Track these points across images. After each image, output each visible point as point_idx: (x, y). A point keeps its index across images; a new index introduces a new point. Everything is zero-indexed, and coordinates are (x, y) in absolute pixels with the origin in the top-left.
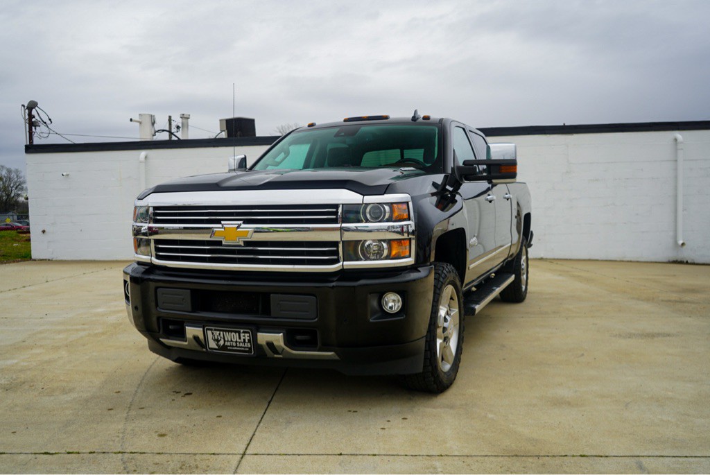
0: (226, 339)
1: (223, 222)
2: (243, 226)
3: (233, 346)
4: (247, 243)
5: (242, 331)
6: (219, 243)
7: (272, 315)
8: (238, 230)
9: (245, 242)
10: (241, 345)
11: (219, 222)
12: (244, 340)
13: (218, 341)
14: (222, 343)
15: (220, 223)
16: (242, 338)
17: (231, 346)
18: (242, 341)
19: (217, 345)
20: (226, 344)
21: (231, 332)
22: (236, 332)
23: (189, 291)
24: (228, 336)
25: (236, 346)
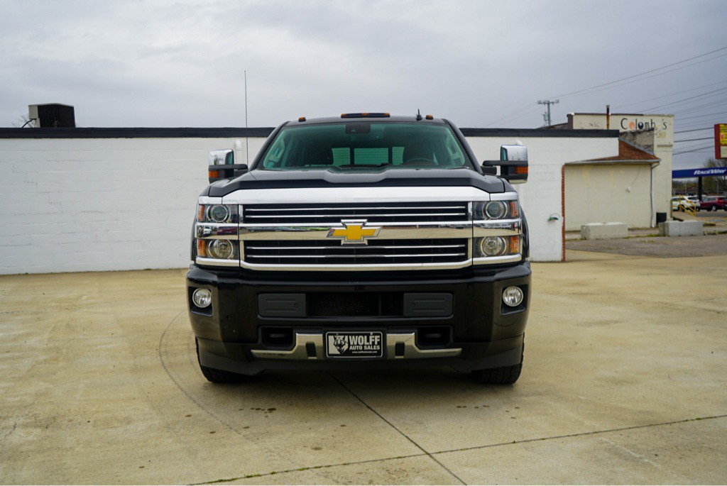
0: (352, 343)
1: (343, 221)
2: (368, 224)
3: (359, 350)
4: (371, 242)
5: (372, 333)
6: (338, 243)
7: (405, 315)
8: (363, 228)
9: (369, 241)
10: (369, 348)
11: (338, 220)
12: (373, 343)
13: (341, 346)
14: (345, 347)
15: (340, 222)
16: (371, 340)
17: (356, 350)
18: (371, 343)
19: (339, 350)
20: (351, 348)
21: (359, 335)
22: (363, 335)
23: (304, 295)
24: (353, 340)
25: (363, 350)
